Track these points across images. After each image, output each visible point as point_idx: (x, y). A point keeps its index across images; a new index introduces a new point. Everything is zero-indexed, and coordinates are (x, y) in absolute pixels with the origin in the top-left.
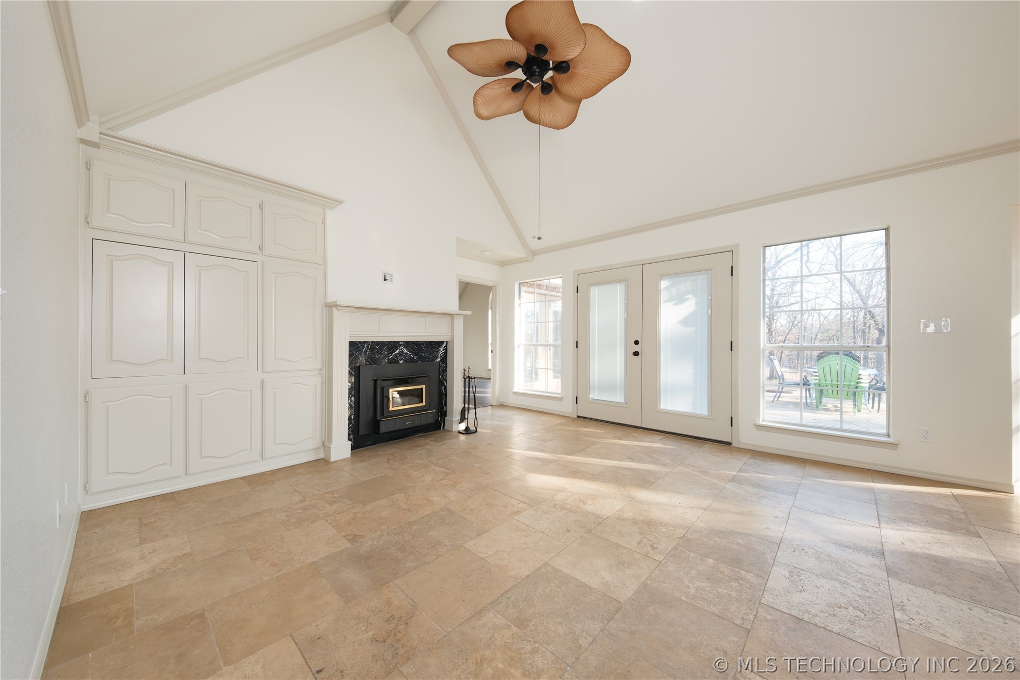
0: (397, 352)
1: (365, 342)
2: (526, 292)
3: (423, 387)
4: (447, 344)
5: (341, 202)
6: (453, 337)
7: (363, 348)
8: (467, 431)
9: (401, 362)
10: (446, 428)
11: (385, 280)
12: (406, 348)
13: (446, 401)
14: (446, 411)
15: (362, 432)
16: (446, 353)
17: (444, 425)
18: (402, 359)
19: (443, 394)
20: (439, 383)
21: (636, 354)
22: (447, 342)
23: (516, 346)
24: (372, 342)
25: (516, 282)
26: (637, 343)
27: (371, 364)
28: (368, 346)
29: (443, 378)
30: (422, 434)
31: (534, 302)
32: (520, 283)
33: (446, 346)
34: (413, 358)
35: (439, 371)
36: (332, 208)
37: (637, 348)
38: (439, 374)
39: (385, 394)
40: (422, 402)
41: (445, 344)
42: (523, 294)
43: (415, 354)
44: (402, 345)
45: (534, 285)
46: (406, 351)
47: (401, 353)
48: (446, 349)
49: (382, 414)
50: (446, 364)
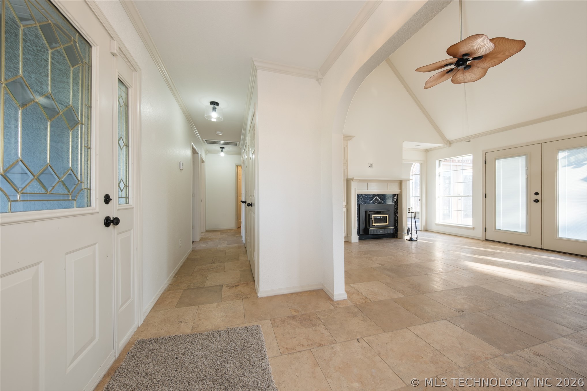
0: (375, 199)
1: (362, 194)
2: (444, 165)
3: (387, 216)
4: (398, 195)
5: (353, 137)
6: (401, 192)
7: (361, 197)
8: (411, 239)
9: (376, 204)
10: (398, 237)
11: (369, 167)
12: (378, 197)
13: (398, 224)
14: (398, 229)
15: (361, 233)
16: (397, 200)
17: (397, 236)
18: (377, 202)
19: (396, 220)
20: (394, 215)
21: (536, 201)
22: (398, 194)
23: (437, 197)
24: (364, 194)
25: (437, 160)
26: (537, 194)
27: (364, 204)
28: (363, 196)
29: (396, 212)
30: (386, 238)
31: (451, 171)
32: (439, 161)
33: (397, 197)
34: (382, 202)
35: (394, 209)
36: (350, 140)
37: (538, 197)
38: (394, 210)
39: (371, 217)
40: (387, 223)
41: (397, 196)
42: (441, 166)
43: (382, 200)
44: (376, 196)
45: (450, 161)
46: (378, 199)
47: (376, 200)
48: (398, 198)
49: (369, 226)
50: (398, 205)
